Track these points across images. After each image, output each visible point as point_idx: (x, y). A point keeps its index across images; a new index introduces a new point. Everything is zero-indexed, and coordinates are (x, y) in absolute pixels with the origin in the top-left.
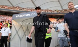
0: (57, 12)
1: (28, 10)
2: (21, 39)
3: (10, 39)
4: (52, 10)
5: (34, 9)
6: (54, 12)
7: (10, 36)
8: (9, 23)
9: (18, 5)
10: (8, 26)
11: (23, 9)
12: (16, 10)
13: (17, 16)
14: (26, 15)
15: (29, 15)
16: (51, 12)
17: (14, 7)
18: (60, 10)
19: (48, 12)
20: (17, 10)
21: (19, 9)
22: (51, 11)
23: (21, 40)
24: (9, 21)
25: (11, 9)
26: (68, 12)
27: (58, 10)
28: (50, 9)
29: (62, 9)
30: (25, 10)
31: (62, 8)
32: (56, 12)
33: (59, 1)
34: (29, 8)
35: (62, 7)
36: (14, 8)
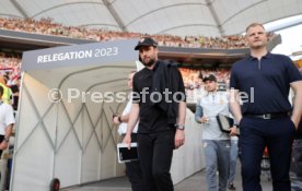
0: (203, 44)
1: (89, 34)
2: (55, 148)
3: (12, 147)
4: (183, 38)
5: (110, 32)
6: (190, 46)
7: (13, 134)
8: (9, 83)
9: (45, 16)
10: (5, 96)
11: (66, 28)
12: (38, 32)
13: (42, 58)
14: (78, 55)
15: (88, 54)
16: (176, 45)
17: (29, 20)
18: (214, 37)
19: (168, 45)
20: (45, 34)
21: (49, 30)
22: (179, 39)
23: (55, 153)
24: (11, 77)
25: (17, 30)
26: (243, 45)
27: (207, 39)
28: (174, 33)
29: (219, 36)
30: (75, 34)
31: (222, 32)
32: (199, 46)
33: (209, 4)
34: (93, 27)
35: (219, 26)
36: (32, 25)
